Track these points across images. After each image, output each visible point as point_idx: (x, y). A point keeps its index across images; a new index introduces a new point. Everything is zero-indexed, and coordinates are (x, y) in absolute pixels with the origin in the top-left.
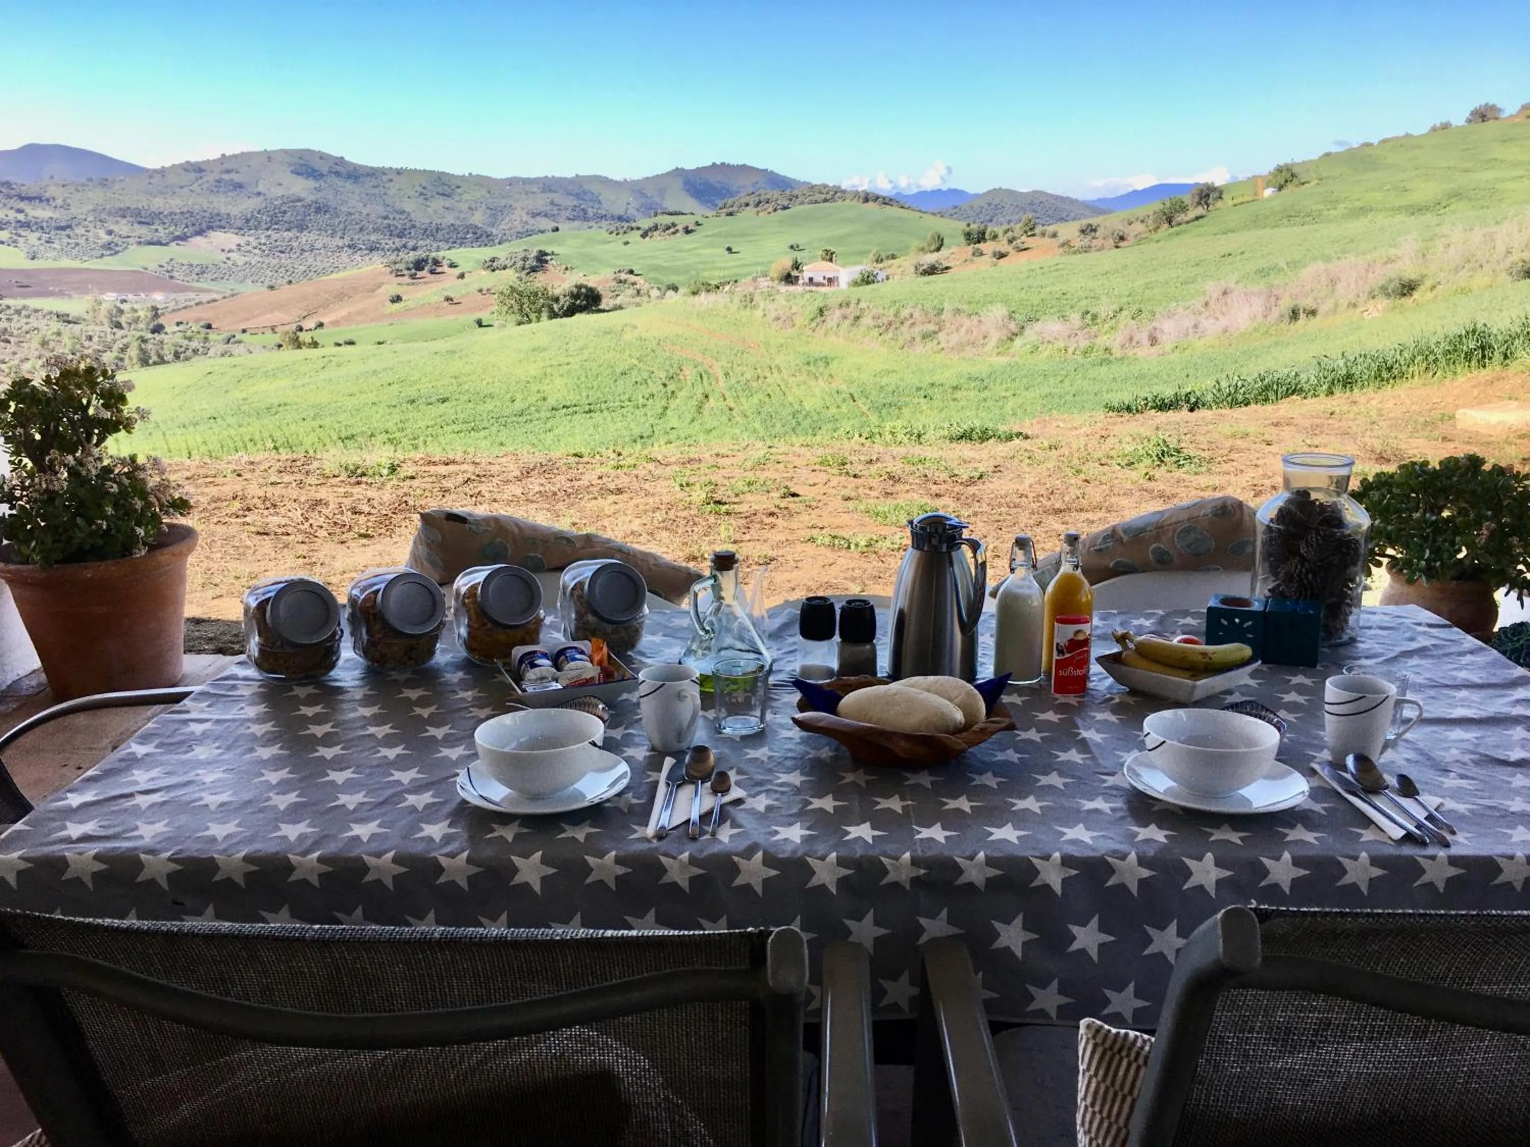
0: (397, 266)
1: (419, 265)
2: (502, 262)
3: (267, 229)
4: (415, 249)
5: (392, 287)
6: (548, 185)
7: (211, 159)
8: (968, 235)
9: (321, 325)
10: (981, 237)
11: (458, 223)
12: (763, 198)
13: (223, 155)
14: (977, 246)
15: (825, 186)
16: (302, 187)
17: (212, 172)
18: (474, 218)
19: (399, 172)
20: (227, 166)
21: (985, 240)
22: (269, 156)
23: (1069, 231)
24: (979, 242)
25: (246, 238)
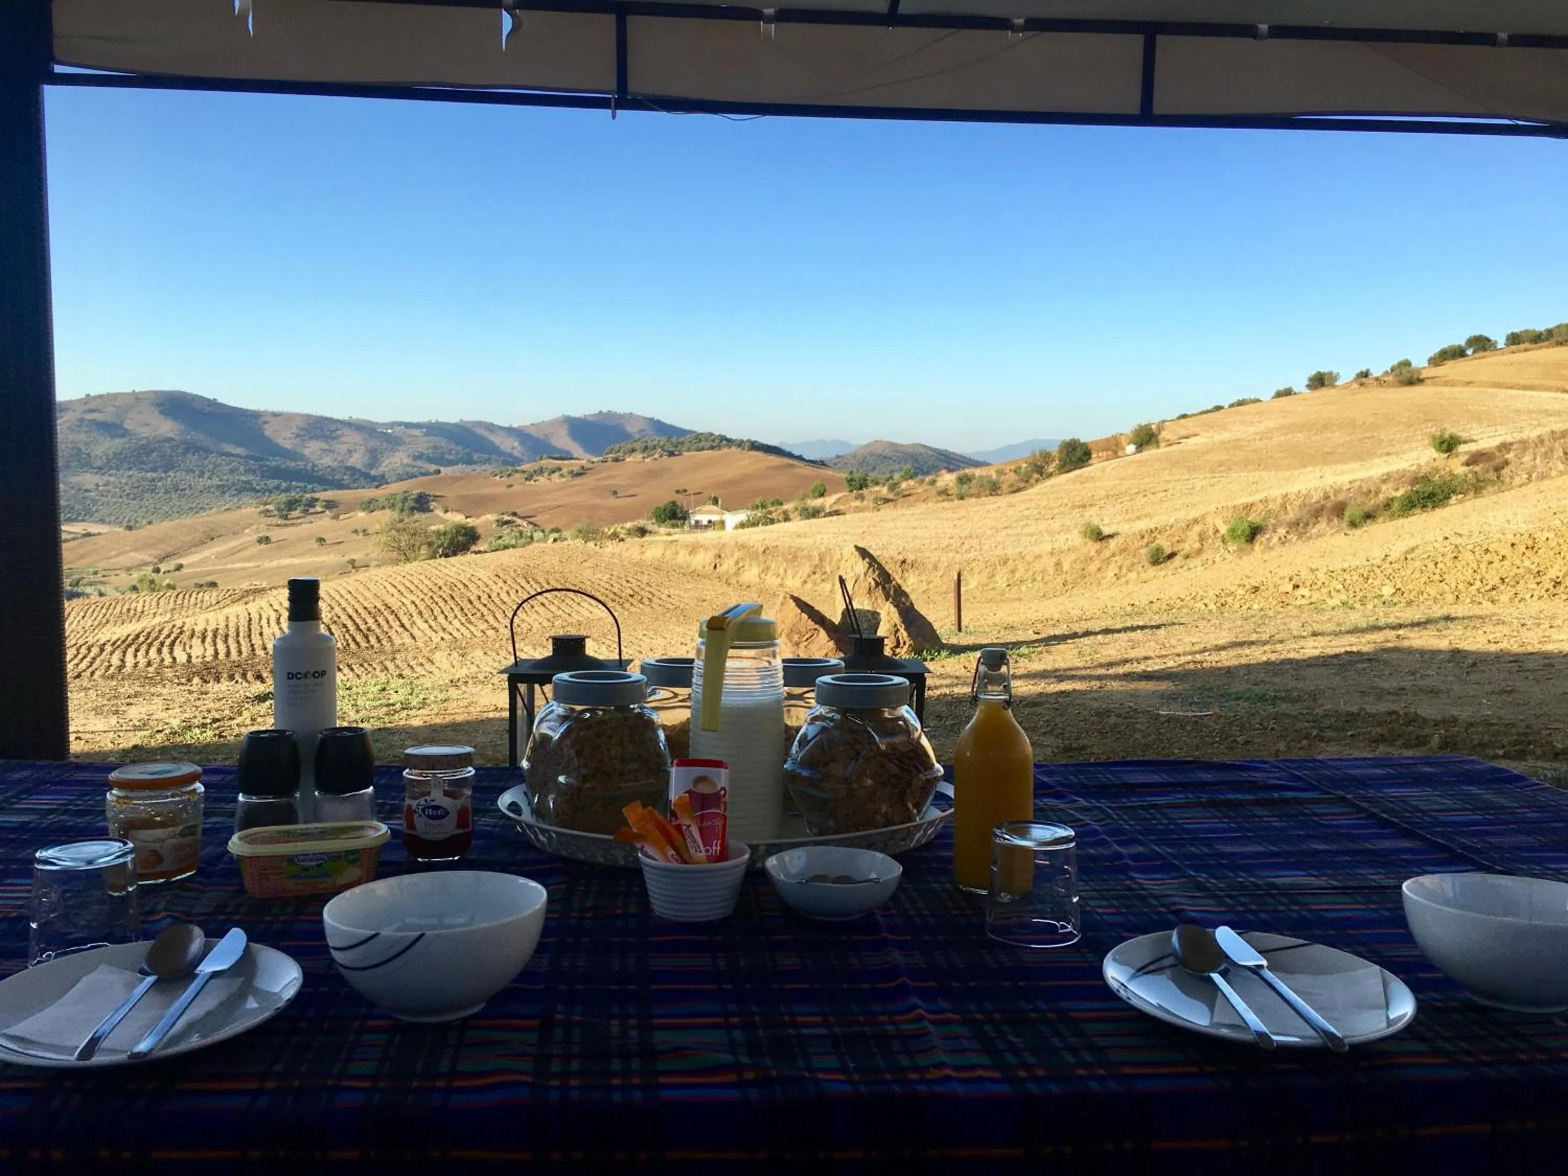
0: (267, 507)
1: (291, 505)
2: (380, 503)
3: (130, 469)
4: (287, 490)
5: (262, 527)
6: (433, 429)
7: (73, 398)
8: (850, 481)
9: (179, 567)
10: (863, 485)
11: (335, 464)
12: (650, 444)
13: (88, 395)
14: (861, 492)
15: (711, 434)
16: (167, 427)
17: (74, 411)
18: (352, 460)
19: (275, 415)
20: (92, 406)
21: (866, 486)
22: (138, 397)
23: (947, 479)
24: (861, 488)
25: (106, 478)
